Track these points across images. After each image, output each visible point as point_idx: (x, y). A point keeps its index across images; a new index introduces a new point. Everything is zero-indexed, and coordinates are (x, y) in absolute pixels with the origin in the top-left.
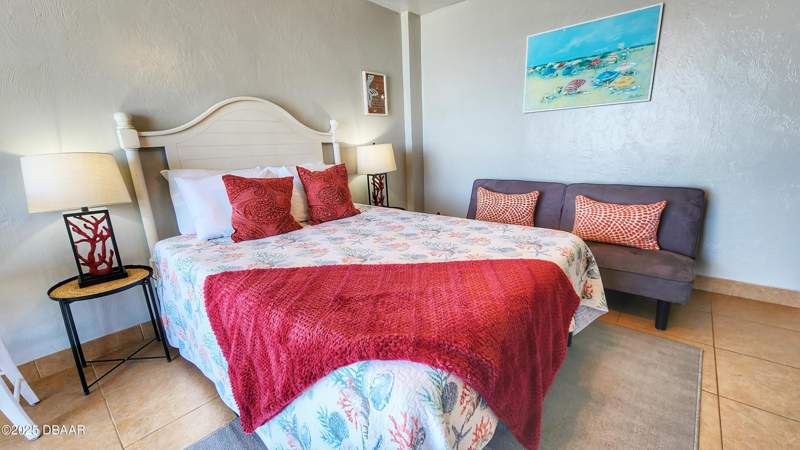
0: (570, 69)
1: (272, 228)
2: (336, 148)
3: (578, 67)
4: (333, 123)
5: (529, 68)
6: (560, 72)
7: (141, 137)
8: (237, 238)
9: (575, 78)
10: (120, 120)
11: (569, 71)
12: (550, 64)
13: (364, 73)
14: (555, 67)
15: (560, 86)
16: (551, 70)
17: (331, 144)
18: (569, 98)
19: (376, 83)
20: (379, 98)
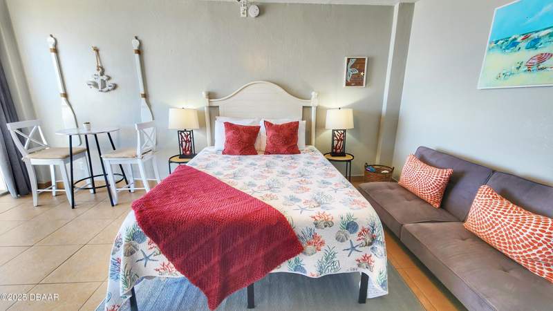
0: (537, 40)
1: (237, 151)
2: (313, 110)
3: (547, 39)
4: (313, 93)
5: (491, 43)
6: (523, 45)
7: (209, 102)
8: (224, 153)
9: (539, 52)
10: (204, 94)
11: (534, 44)
12: (513, 37)
13: (346, 58)
14: (519, 39)
15: (520, 61)
16: (514, 44)
17: (311, 107)
18: (528, 75)
19: (359, 64)
20: (358, 75)
